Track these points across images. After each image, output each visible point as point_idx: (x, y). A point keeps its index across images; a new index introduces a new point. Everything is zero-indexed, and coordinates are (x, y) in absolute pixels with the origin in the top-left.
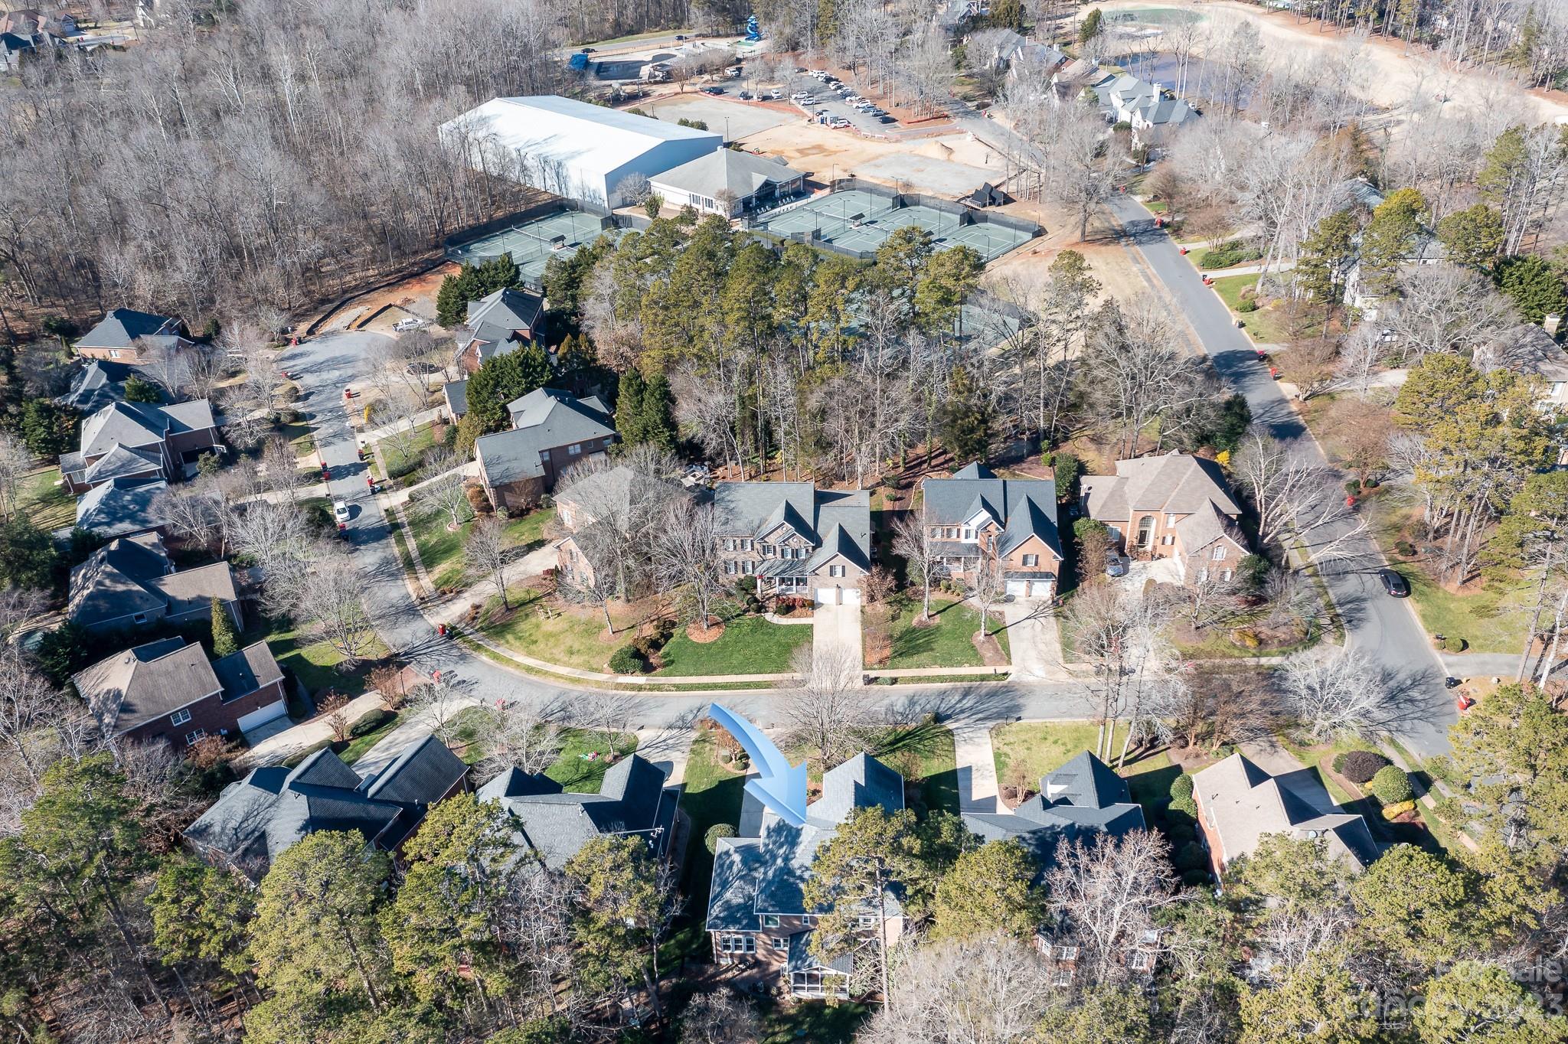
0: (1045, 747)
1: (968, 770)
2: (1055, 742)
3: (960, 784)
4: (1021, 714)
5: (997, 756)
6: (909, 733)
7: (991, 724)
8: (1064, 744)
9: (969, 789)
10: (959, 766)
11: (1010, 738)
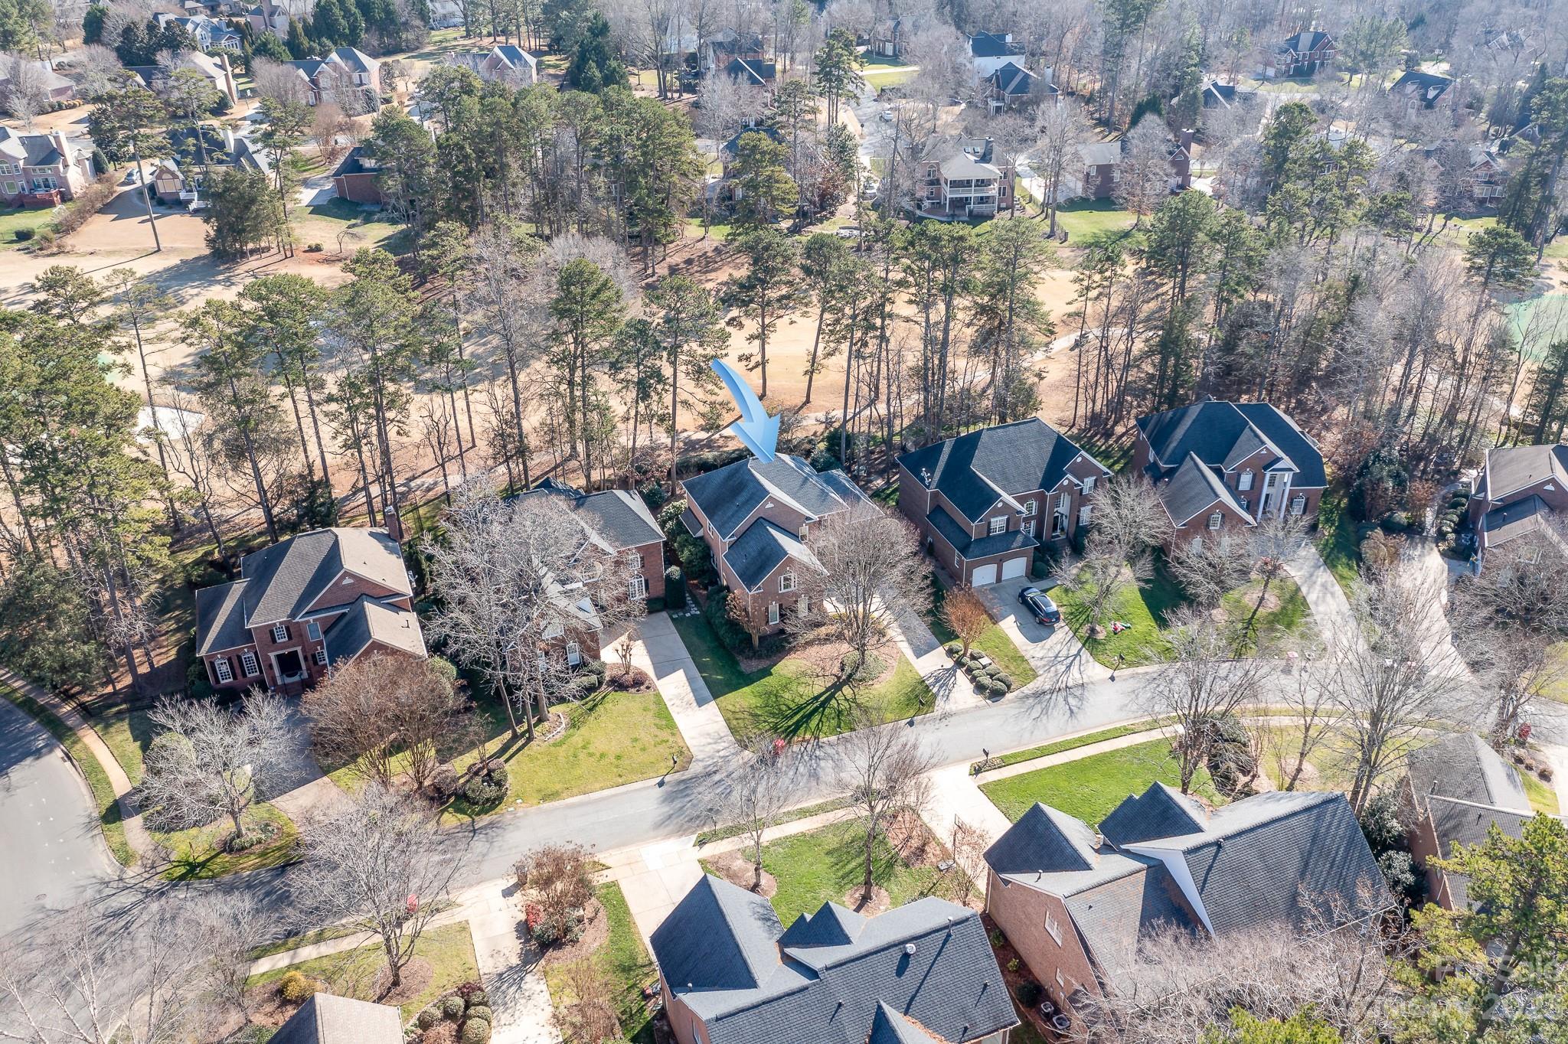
0: (613, 748)
1: (701, 702)
2: (602, 756)
3: (702, 683)
4: (659, 792)
5: (671, 725)
6: (795, 731)
7: (695, 768)
8: (591, 755)
9: (690, 680)
10: (713, 703)
11: (663, 750)
